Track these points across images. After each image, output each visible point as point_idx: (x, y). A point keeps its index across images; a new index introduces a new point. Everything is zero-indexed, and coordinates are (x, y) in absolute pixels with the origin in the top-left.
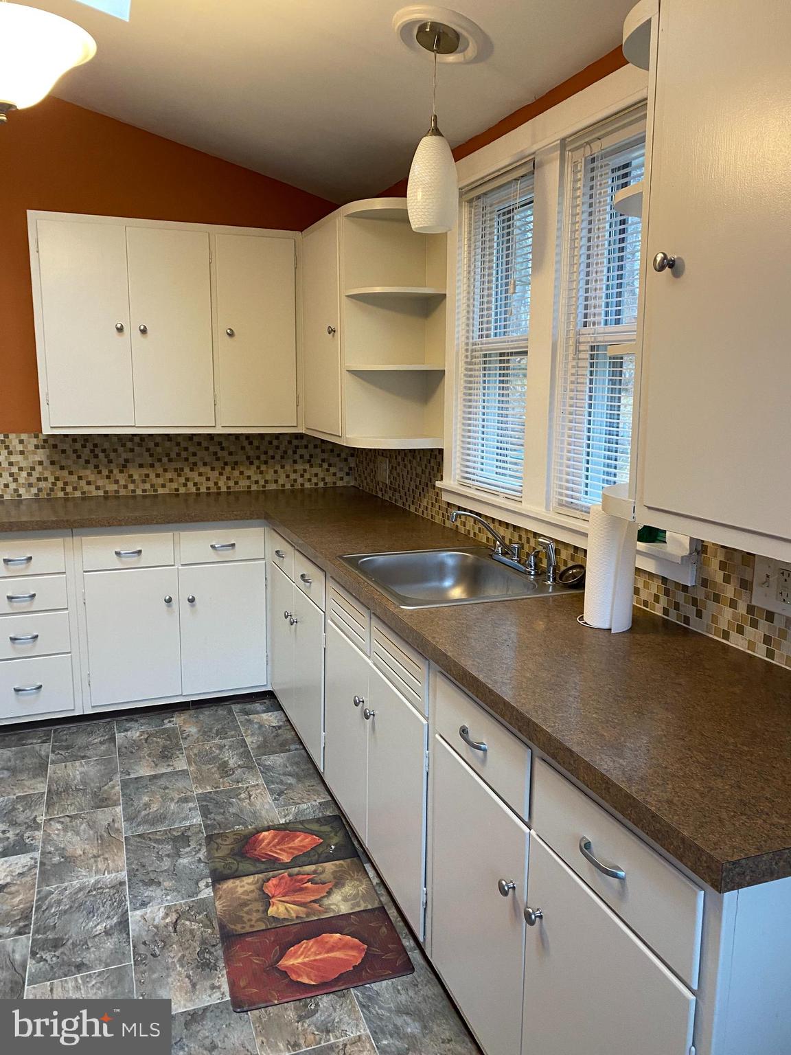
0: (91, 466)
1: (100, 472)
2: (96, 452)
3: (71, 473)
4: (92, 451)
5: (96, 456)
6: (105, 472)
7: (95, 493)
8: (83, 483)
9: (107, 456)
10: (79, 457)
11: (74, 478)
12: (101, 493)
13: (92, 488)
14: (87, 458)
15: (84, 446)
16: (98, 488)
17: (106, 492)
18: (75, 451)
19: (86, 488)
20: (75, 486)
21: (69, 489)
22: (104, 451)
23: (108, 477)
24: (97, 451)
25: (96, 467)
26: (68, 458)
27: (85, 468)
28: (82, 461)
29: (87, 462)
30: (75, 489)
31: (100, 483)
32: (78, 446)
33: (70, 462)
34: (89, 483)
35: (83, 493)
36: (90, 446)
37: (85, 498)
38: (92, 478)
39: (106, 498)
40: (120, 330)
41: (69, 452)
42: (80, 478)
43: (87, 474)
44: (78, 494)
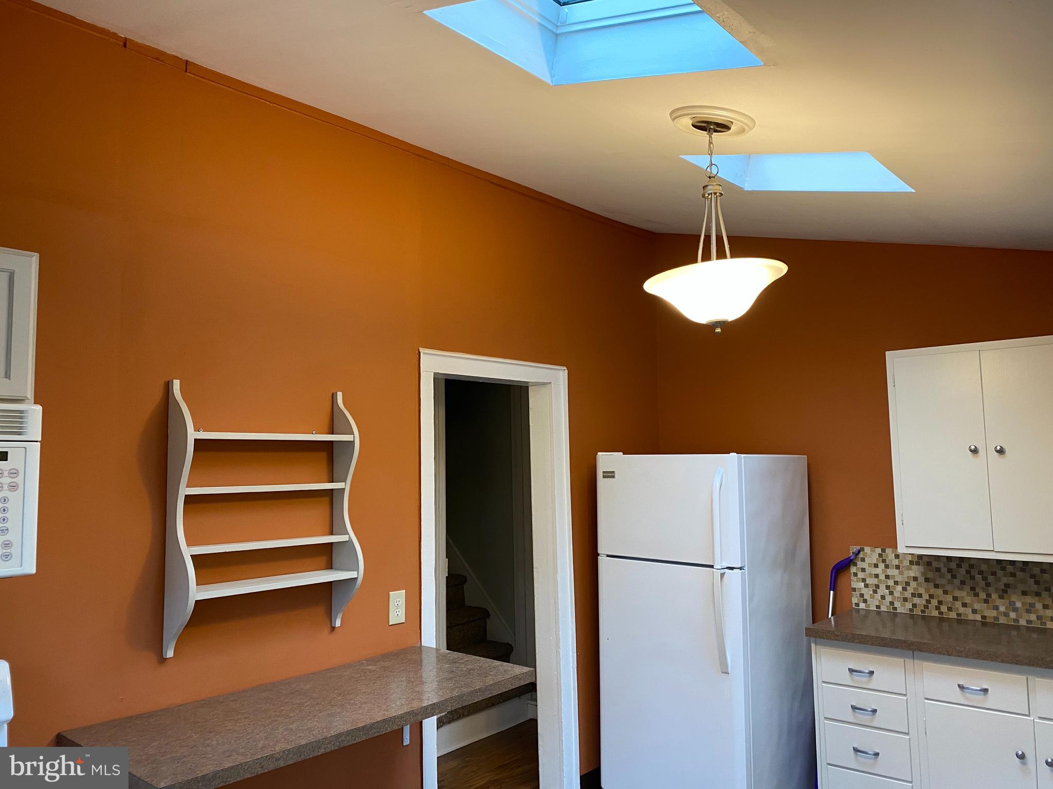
0: (967, 588)
1: (976, 595)
2: (972, 574)
3: (945, 592)
4: (968, 572)
5: (972, 578)
6: (983, 596)
7: (971, 617)
8: (958, 604)
9: (985, 579)
10: (954, 577)
11: (949, 598)
12: (978, 617)
13: (969, 610)
14: (962, 579)
15: (959, 566)
16: (974, 611)
17: (984, 617)
18: (950, 571)
19: (962, 610)
20: (949, 606)
21: (944, 608)
22: (980, 573)
23: (986, 601)
24: (974, 572)
25: (973, 589)
26: (942, 576)
27: (960, 589)
28: (957, 582)
29: (963, 583)
30: (950, 609)
31: (977, 606)
32: (953, 565)
33: (944, 581)
34: (964, 605)
35: (959, 615)
36: (965, 566)
37: (960, 621)
38: (968, 600)
39: (984, 624)
40: (975, 451)
41: (944, 570)
42: (955, 599)
43: (963, 595)
44: (953, 615)
